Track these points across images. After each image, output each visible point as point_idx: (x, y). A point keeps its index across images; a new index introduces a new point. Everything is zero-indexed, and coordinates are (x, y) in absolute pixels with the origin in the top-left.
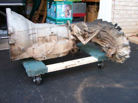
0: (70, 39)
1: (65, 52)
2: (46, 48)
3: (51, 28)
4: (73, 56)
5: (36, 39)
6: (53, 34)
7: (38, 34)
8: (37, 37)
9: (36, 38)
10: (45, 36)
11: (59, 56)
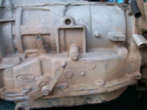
0: (132, 44)
1: (110, 90)
2: (42, 73)
3: (68, 6)
4: (139, 97)
5: (15, 41)
6: (70, 26)
7: (22, 23)
8: (18, 36)
9: (13, 36)
10: (44, 32)
11: (89, 102)
